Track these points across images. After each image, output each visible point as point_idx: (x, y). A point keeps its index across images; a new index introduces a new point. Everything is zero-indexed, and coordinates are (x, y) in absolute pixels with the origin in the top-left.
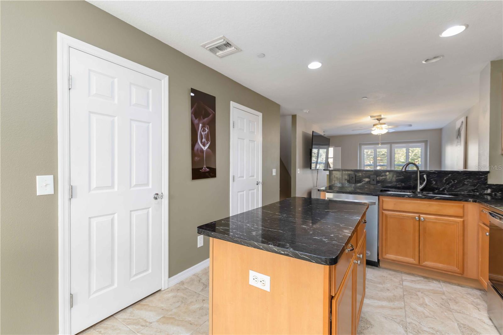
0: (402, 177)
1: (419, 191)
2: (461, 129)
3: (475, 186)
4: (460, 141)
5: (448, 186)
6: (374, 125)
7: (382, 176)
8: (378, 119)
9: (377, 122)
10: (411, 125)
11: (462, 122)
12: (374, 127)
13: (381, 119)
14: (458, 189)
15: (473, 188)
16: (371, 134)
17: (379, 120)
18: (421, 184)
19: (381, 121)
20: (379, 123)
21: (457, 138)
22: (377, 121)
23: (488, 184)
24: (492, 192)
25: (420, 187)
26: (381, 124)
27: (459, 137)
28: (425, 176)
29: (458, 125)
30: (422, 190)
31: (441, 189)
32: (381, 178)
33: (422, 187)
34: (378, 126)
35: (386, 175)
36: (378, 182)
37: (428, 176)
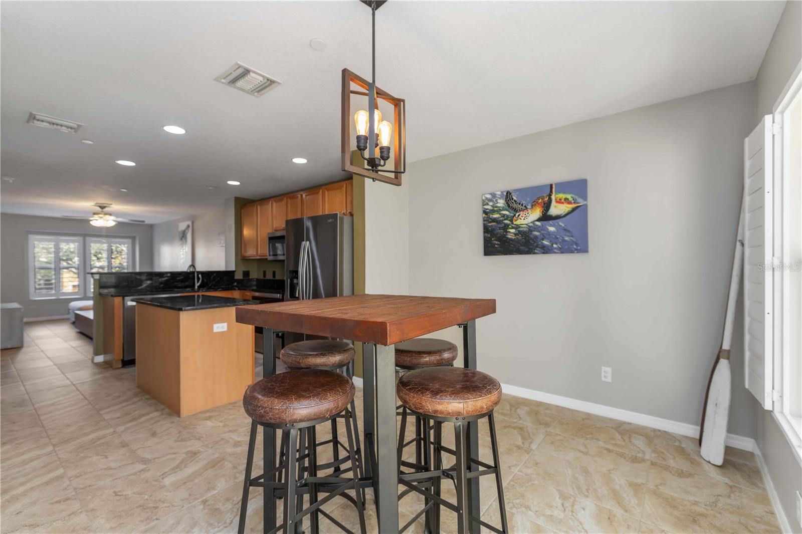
1: (196, 288)
2: (187, 231)
3: (228, 281)
4: (186, 243)
5: (214, 283)
6: (95, 214)
8: (100, 207)
9: (98, 209)
12: (96, 216)
13: (104, 207)
14: (220, 284)
17: (102, 207)
18: (198, 282)
19: (106, 210)
20: (102, 211)
21: (181, 239)
23: (237, 280)
24: (237, 284)
25: (197, 285)
26: (106, 214)
27: (183, 238)
28: (200, 276)
29: (182, 226)
30: (199, 287)
31: (210, 285)
32: (163, 279)
33: (199, 284)
34: (101, 216)
35: (167, 277)
36: (161, 283)
37: (202, 276)
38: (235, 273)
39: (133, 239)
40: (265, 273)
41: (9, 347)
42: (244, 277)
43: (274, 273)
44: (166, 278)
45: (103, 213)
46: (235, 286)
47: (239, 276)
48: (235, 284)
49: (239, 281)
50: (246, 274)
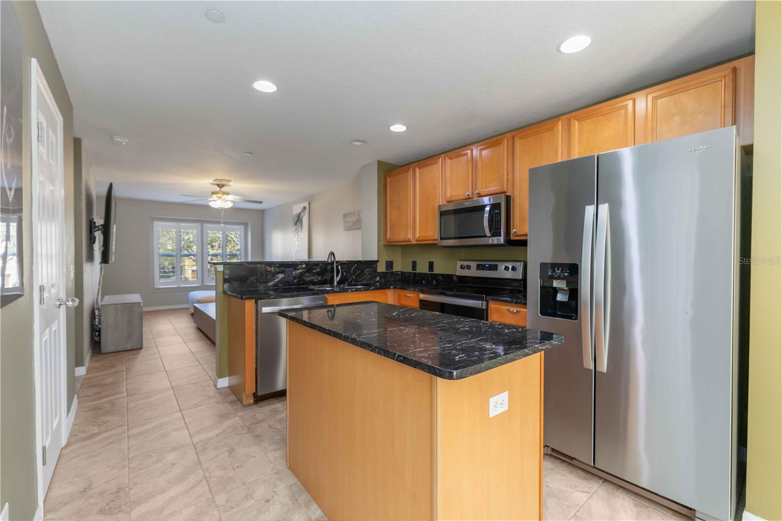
0: (319, 270)
1: (336, 284)
2: (302, 214)
3: (370, 274)
4: (302, 228)
6: (213, 193)
7: (298, 270)
8: (218, 185)
9: (217, 189)
10: (261, 202)
11: (305, 208)
12: (214, 196)
13: (223, 186)
14: (361, 279)
15: (369, 277)
16: (208, 207)
17: (220, 186)
18: (337, 276)
19: (223, 189)
20: (220, 190)
21: (296, 224)
22: (217, 187)
23: (380, 273)
24: (380, 279)
25: (337, 279)
26: (224, 193)
27: (298, 223)
28: (339, 267)
30: (339, 283)
31: (350, 281)
32: (298, 272)
33: (338, 279)
34: (219, 195)
35: (302, 268)
36: (295, 278)
37: (341, 268)
38: (378, 263)
39: (246, 225)
40: (414, 264)
41: (129, 348)
42: (386, 270)
43: (431, 265)
44: (300, 271)
45: (221, 192)
46: (377, 282)
47: (381, 268)
48: (378, 279)
49: (383, 275)
50: (390, 264)
